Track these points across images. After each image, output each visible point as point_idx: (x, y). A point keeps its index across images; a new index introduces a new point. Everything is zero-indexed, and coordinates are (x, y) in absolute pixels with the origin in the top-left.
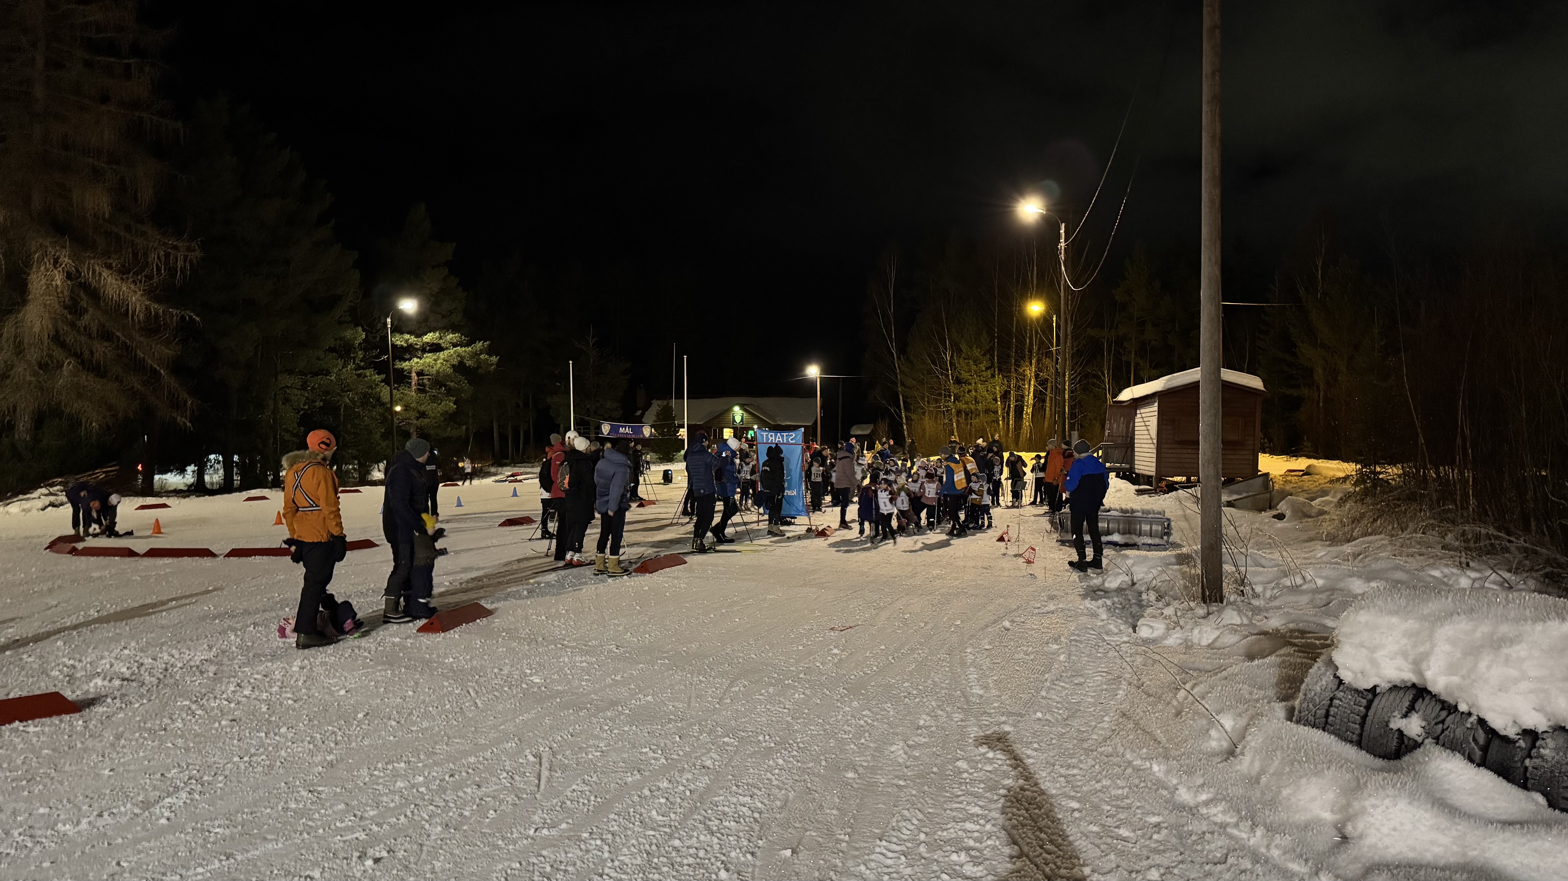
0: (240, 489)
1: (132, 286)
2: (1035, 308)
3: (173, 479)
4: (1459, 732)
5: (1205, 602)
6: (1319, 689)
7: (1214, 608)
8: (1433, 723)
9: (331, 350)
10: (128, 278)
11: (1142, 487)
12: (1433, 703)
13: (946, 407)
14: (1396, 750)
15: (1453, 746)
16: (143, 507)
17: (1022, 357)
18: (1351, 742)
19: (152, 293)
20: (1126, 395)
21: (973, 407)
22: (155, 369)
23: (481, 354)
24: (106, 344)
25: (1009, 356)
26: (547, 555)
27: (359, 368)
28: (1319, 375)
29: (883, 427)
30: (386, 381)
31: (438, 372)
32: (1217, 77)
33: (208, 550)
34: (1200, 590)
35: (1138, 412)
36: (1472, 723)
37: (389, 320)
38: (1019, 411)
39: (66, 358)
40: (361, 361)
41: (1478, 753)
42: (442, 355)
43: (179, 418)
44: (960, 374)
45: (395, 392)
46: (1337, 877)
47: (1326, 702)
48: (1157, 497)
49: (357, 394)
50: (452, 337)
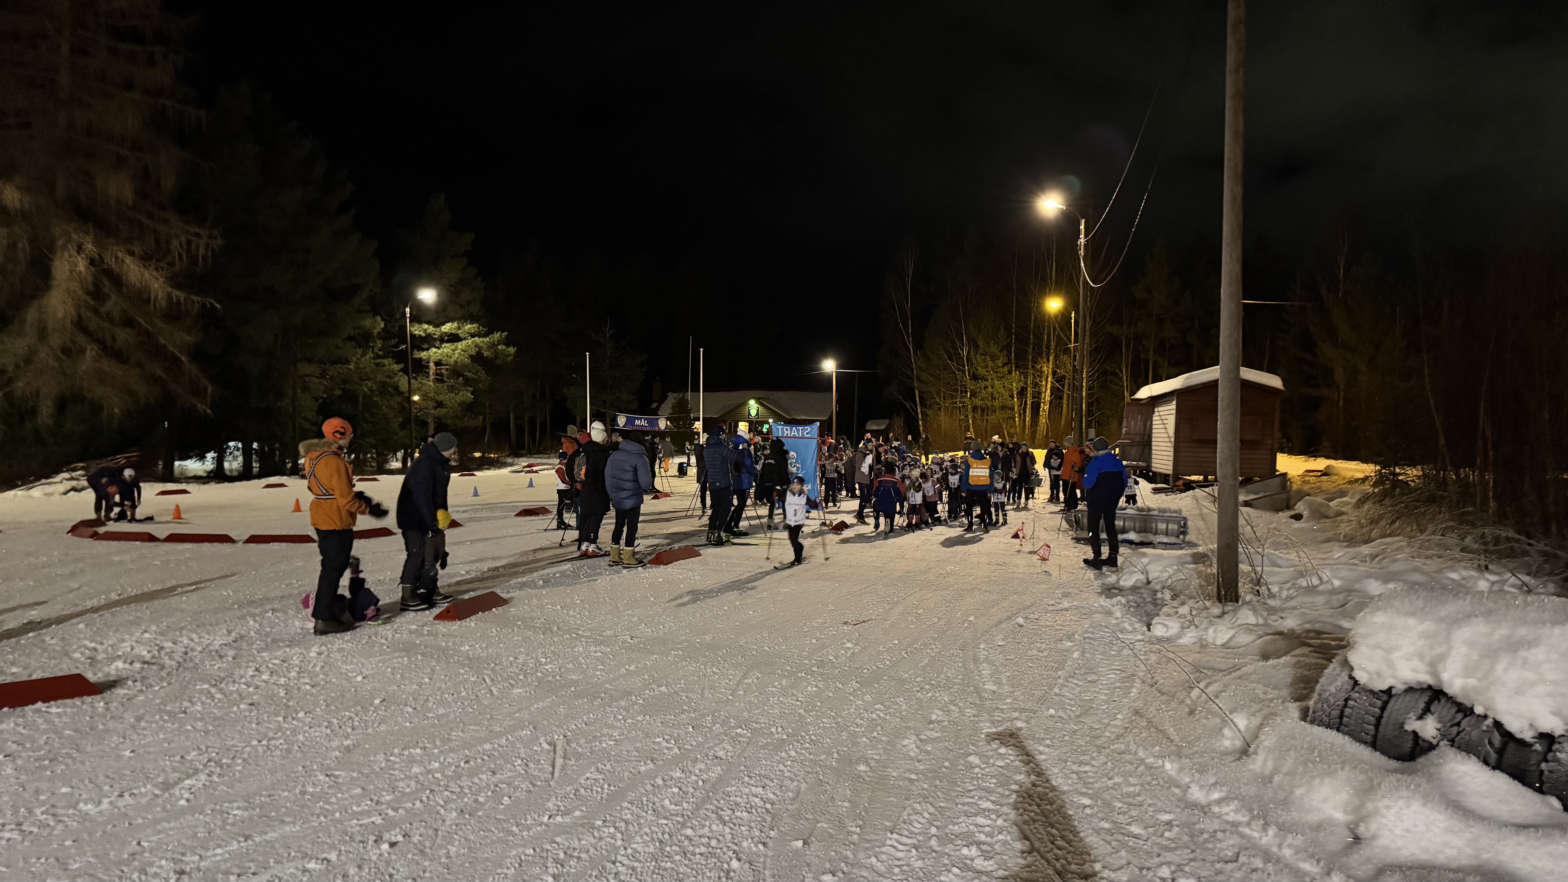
0: (259, 476)
2: (1054, 304)
3: (193, 466)
4: (1475, 734)
5: (1220, 602)
6: (1333, 690)
7: (1230, 608)
8: (1449, 725)
9: (350, 339)
10: (150, 265)
13: (961, 402)
15: (1468, 748)
16: (163, 493)
17: (1039, 353)
18: (1365, 743)
19: (173, 281)
20: (1145, 392)
21: (989, 403)
23: (499, 344)
25: (1026, 352)
27: (378, 357)
28: (1339, 375)
29: (899, 422)
30: (405, 371)
31: (456, 362)
32: (1241, 73)
33: (226, 536)
35: (1156, 410)
36: (1488, 726)
37: (408, 310)
40: (380, 350)
41: (1493, 756)
42: (461, 345)
45: (413, 381)
46: (1349, 877)
48: (1173, 496)
49: (375, 383)
50: (470, 327)
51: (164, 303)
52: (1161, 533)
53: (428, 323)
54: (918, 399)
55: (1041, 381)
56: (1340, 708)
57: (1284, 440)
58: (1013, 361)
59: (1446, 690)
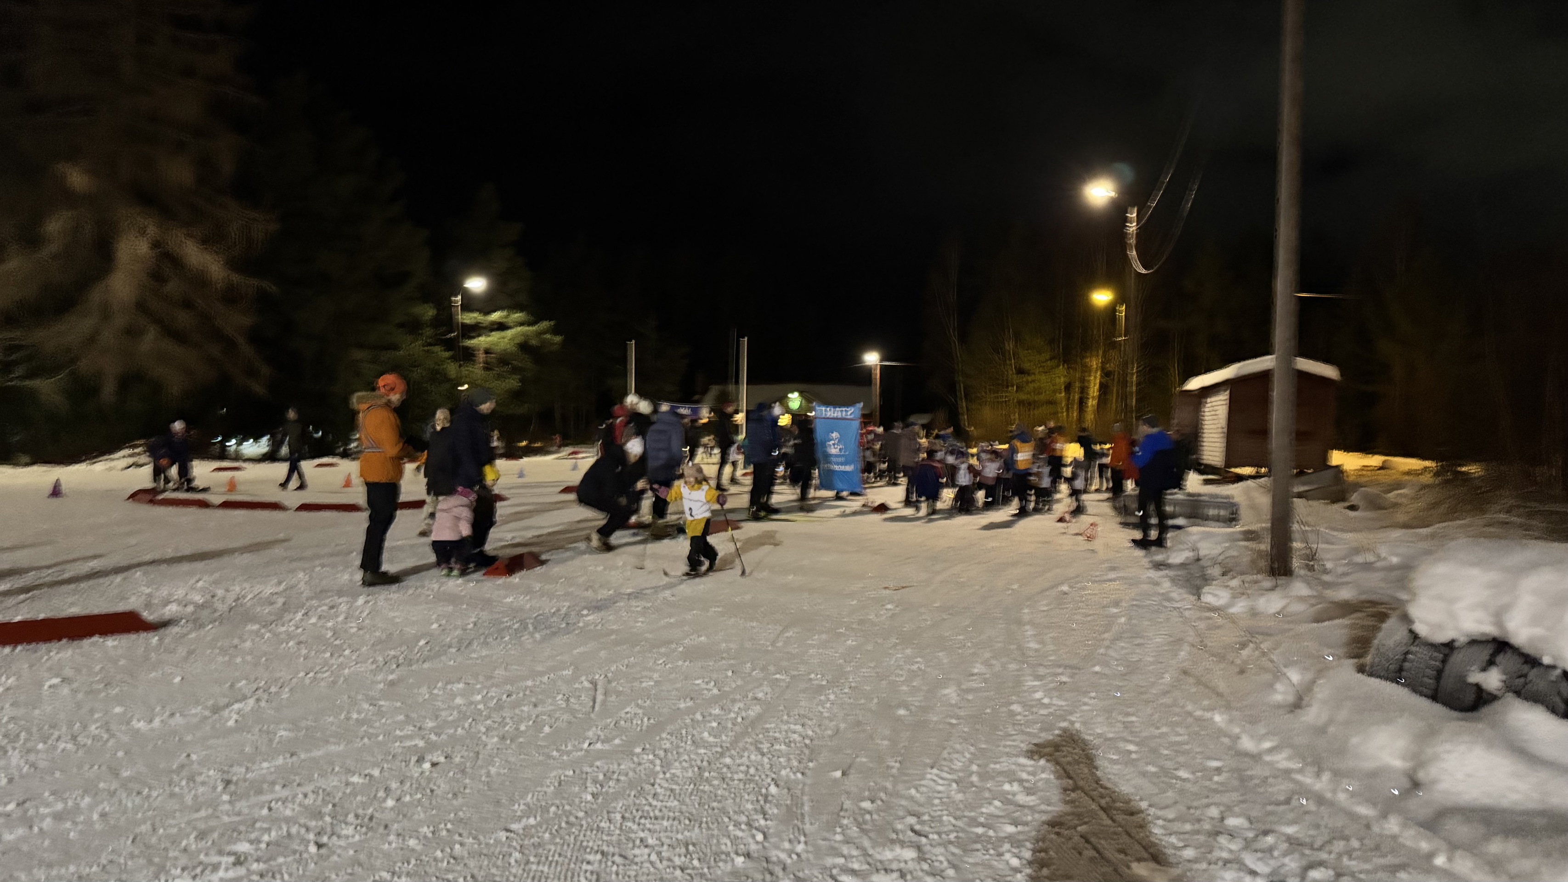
1: (214, 256)
2: (1102, 297)
3: (248, 447)
4: (1542, 684)
5: (1272, 575)
6: (1392, 644)
8: (1514, 676)
9: (401, 325)
10: (210, 248)
11: (1210, 477)
12: (1515, 656)
13: (1005, 397)
14: (1473, 704)
15: (1534, 698)
16: (219, 469)
17: (1087, 347)
18: (1425, 696)
19: (233, 264)
20: (1195, 383)
21: (1035, 398)
22: (233, 338)
23: (545, 333)
24: (189, 311)
25: (1074, 347)
27: (427, 344)
29: (941, 416)
30: (453, 358)
31: (504, 350)
34: (1268, 563)
35: (1207, 400)
36: (1556, 676)
37: (458, 299)
38: (1082, 402)
39: (150, 325)
40: (429, 338)
41: (1560, 706)
42: (509, 333)
43: (253, 385)
44: (1023, 364)
45: (461, 368)
47: (1400, 657)
50: (517, 316)
51: (222, 286)
52: (1212, 518)
53: (479, 311)
54: (962, 394)
55: (1088, 377)
56: (1399, 661)
57: (1339, 437)
58: (1061, 355)
59: (1511, 641)
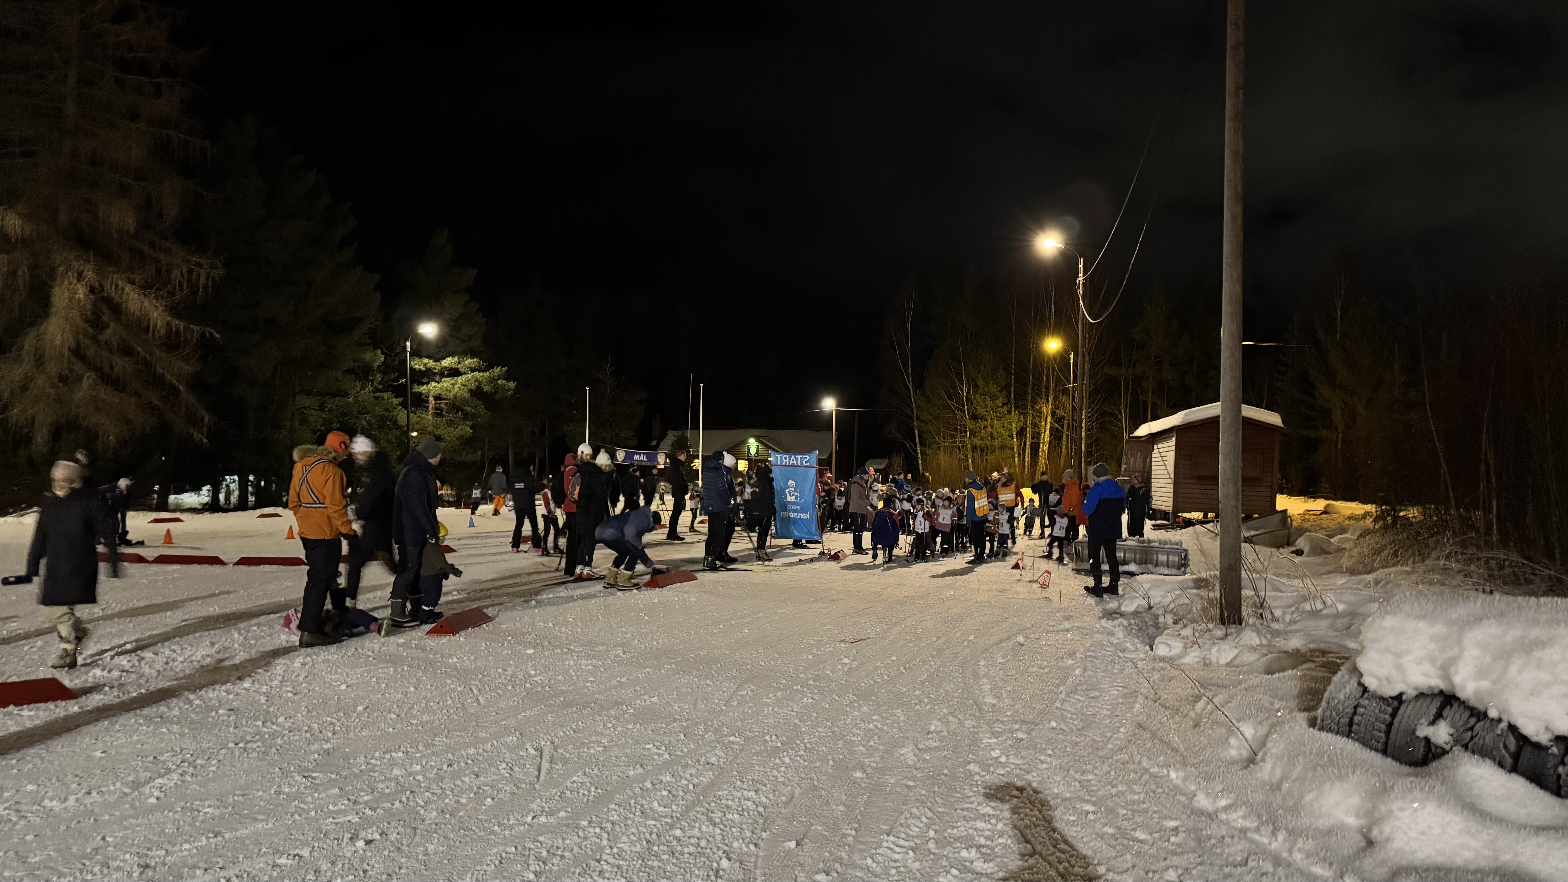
0: (254, 508)
1: (154, 301)
2: (1053, 345)
3: (189, 499)
4: (1489, 739)
5: (1223, 624)
6: (1342, 697)
7: (1233, 630)
8: (1462, 730)
9: (350, 371)
10: (150, 294)
11: (1159, 522)
12: (1462, 710)
13: (961, 442)
14: (1423, 759)
15: (1484, 752)
16: (156, 521)
17: (1039, 393)
18: (1376, 750)
19: (173, 310)
20: (1143, 430)
21: (989, 443)
22: (174, 385)
23: (499, 379)
24: (127, 359)
25: (1025, 393)
26: (557, 570)
27: (376, 390)
28: (1338, 417)
29: (898, 461)
30: (404, 405)
31: (455, 396)
32: (1241, 96)
33: (217, 558)
34: (1218, 611)
35: (1155, 447)
36: (1502, 730)
37: (408, 344)
38: (1035, 448)
39: (86, 372)
40: (379, 384)
41: (1509, 760)
42: (460, 380)
43: (195, 434)
44: (977, 410)
45: (411, 415)
46: (1363, 880)
47: (1350, 710)
48: (1173, 532)
49: (374, 416)
50: (469, 361)
51: (163, 332)
52: (1162, 565)
53: (429, 357)
54: (917, 439)
55: (1040, 422)
56: (1349, 715)
57: (1284, 481)
58: (1012, 402)
59: (1459, 694)
